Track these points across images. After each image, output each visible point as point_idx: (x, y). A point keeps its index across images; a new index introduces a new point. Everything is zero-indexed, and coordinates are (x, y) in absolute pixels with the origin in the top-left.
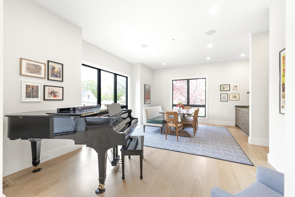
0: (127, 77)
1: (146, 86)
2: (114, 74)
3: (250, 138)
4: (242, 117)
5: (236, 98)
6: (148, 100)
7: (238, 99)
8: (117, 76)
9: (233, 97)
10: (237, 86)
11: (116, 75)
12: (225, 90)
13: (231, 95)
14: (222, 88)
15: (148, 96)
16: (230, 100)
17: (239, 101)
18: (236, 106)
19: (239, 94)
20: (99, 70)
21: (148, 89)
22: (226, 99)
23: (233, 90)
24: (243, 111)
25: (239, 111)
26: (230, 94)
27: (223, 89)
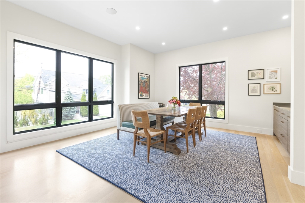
0: (113, 64)
1: (141, 76)
2: (89, 58)
3: (291, 168)
4: (281, 122)
5: (274, 90)
6: (144, 94)
7: (278, 92)
8: (94, 61)
9: (270, 89)
10: (276, 72)
11: (91, 60)
12: (255, 77)
13: (265, 86)
14: (251, 74)
15: (146, 88)
16: (264, 93)
17: (281, 94)
18: (274, 104)
19: (280, 84)
20: (59, 52)
21: (145, 80)
22: (257, 92)
23: (270, 78)
24: (284, 113)
25: (278, 111)
26: (264, 84)
27: (252, 76)
